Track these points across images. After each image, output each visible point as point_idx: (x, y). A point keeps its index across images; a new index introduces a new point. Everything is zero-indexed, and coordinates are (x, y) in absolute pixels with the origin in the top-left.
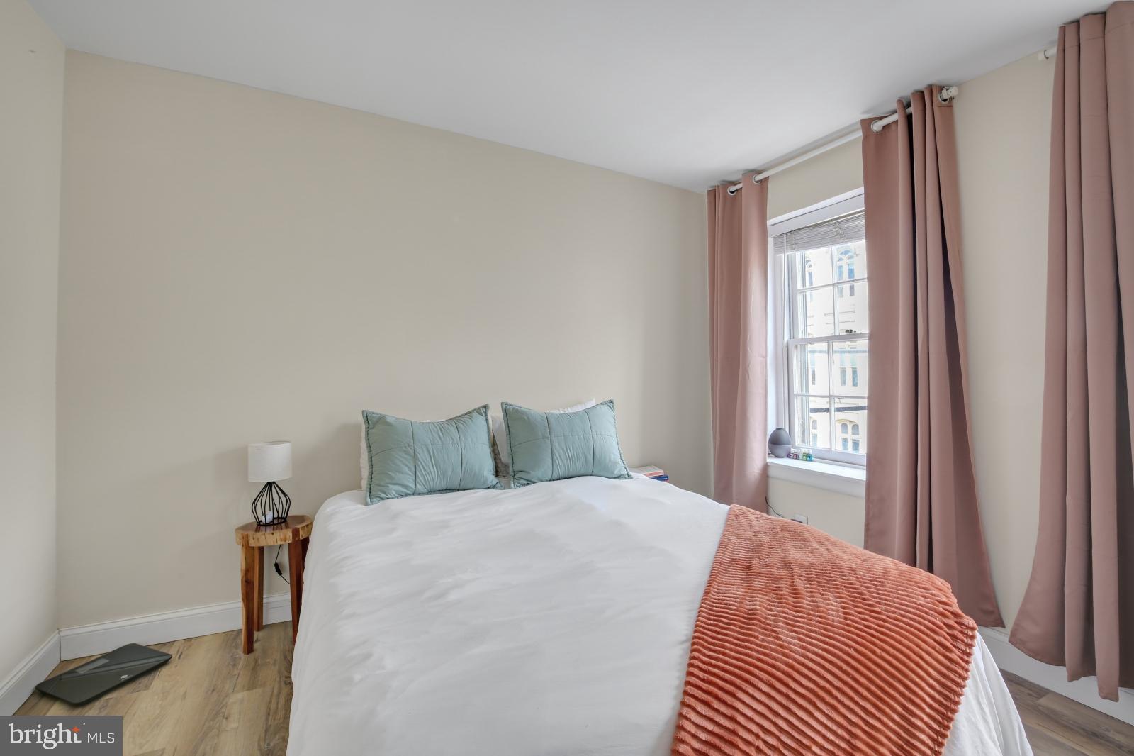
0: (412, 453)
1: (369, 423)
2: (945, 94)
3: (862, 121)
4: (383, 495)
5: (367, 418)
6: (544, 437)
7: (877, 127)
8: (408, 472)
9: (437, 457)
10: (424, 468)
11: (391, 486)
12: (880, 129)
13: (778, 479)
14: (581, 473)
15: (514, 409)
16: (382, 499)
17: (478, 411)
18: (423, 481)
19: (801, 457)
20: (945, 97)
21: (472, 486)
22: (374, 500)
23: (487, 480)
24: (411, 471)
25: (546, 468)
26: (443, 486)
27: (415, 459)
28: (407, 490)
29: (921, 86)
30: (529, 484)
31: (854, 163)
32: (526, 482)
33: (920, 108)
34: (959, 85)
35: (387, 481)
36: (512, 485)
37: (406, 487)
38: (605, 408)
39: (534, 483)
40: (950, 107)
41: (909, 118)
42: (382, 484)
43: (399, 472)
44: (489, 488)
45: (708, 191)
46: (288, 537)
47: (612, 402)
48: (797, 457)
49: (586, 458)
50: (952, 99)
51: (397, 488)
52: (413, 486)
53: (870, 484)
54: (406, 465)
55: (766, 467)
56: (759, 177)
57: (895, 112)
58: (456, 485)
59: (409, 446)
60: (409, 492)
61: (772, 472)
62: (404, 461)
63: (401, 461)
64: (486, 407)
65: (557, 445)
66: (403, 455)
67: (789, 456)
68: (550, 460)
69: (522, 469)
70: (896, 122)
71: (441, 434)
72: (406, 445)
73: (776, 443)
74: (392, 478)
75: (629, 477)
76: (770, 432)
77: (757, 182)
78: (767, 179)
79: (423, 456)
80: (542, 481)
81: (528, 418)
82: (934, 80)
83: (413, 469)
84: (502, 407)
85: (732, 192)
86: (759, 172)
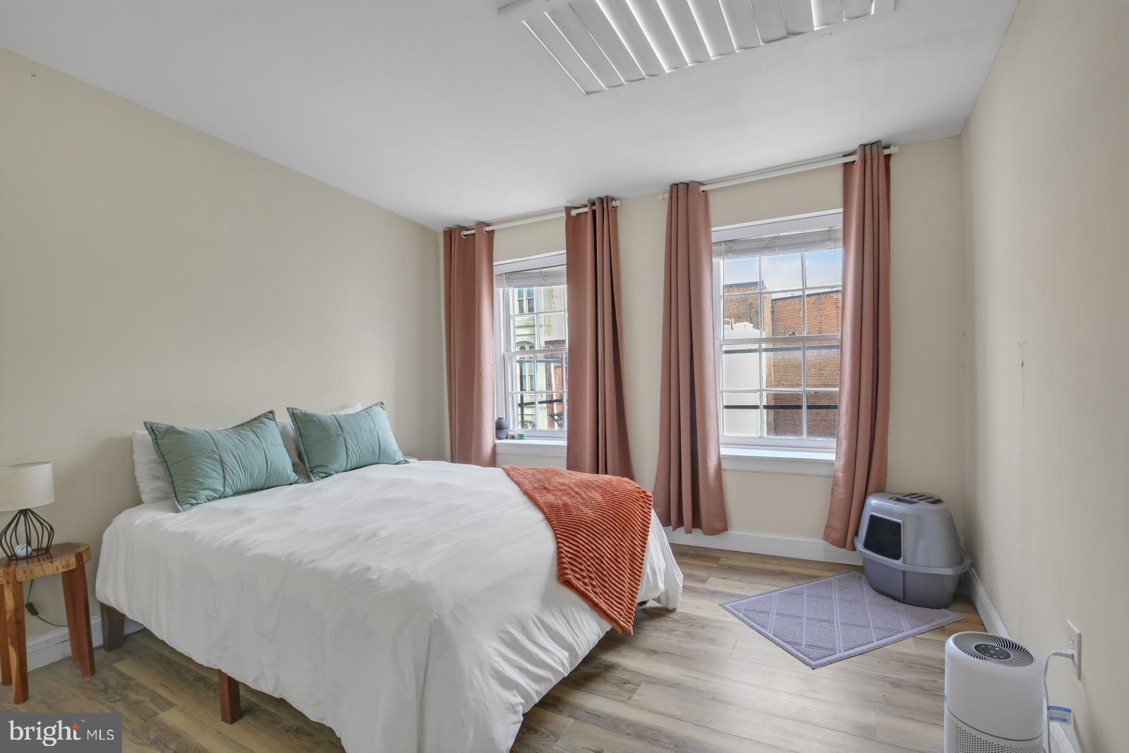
0: (218, 457)
1: (155, 435)
2: (614, 204)
3: (566, 207)
4: (193, 501)
5: (152, 429)
6: (338, 435)
7: (574, 213)
8: (218, 477)
9: (243, 459)
10: (232, 471)
11: (201, 491)
12: (575, 215)
13: (503, 454)
14: (371, 461)
15: (301, 413)
16: (192, 505)
17: (265, 415)
18: (231, 483)
19: (516, 437)
20: (614, 206)
21: (276, 484)
22: (185, 506)
23: (290, 476)
24: (218, 474)
25: (342, 461)
26: (249, 486)
27: (222, 462)
28: (216, 494)
29: (602, 195)
30: (326, 477)
31: (559, 233)
32: (324, 475)
33: (601, 208)
34: (621, 200)
35: (196, 487)
36: (313, 479)
37: (215, 490)
38: (379, 408)
39: (331, 475)
40: (616, 212)
41: (594, 212)
42: (191, 490)
43: (211, 478)
44: (290, 484)
45: (444, 231)
46: (71, 563)
47: (382, 404)
48: (513, 437)
49: (373, 449)
50: (617, 207)
51: (207, 492)
52: (222, 490)
53: (569, 448)
54: (214, 470)
55: (495, 446)
56: (488, 229)
57: (585, 206)
58: (261, 486)
59: (213, 452)
60: (217, 496)
61: (498, 450)
62: (212, 466)
63: (206, 466)
64: (271, 412)
65: (349, 440)
66: (209, 461)
67: (507, 438)
68: (345, 454)
69: (319, 464)
70: (586, 213)
71: (241, 440)
72: (211, 451)
73: (500, 427)
74: (201, 484)
75: (406, 462)
76: (496, 420)
77: (486, 232)
78: (493, 231)
79: (228, 459)
80: (337, 473)
81: (319, 420)
82: (609, 194)
83: (222, 473)
84: (289, 412)
85: (465, 236)
86: (488, 225)
